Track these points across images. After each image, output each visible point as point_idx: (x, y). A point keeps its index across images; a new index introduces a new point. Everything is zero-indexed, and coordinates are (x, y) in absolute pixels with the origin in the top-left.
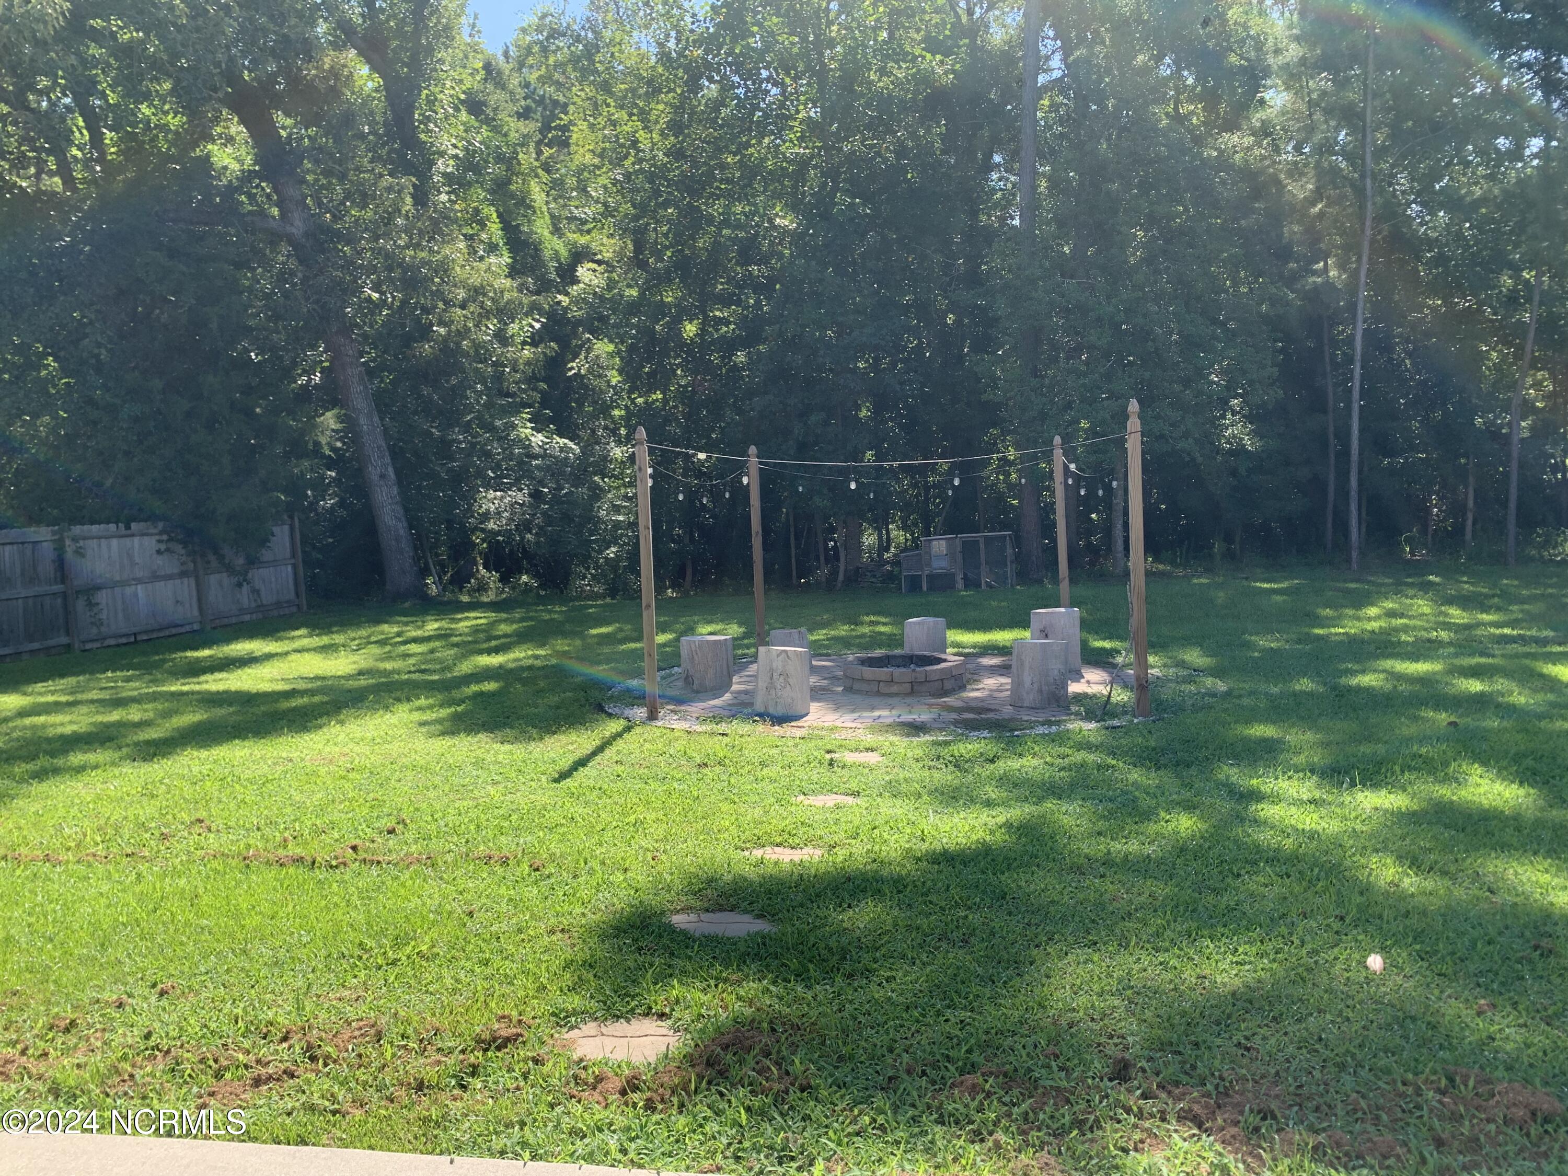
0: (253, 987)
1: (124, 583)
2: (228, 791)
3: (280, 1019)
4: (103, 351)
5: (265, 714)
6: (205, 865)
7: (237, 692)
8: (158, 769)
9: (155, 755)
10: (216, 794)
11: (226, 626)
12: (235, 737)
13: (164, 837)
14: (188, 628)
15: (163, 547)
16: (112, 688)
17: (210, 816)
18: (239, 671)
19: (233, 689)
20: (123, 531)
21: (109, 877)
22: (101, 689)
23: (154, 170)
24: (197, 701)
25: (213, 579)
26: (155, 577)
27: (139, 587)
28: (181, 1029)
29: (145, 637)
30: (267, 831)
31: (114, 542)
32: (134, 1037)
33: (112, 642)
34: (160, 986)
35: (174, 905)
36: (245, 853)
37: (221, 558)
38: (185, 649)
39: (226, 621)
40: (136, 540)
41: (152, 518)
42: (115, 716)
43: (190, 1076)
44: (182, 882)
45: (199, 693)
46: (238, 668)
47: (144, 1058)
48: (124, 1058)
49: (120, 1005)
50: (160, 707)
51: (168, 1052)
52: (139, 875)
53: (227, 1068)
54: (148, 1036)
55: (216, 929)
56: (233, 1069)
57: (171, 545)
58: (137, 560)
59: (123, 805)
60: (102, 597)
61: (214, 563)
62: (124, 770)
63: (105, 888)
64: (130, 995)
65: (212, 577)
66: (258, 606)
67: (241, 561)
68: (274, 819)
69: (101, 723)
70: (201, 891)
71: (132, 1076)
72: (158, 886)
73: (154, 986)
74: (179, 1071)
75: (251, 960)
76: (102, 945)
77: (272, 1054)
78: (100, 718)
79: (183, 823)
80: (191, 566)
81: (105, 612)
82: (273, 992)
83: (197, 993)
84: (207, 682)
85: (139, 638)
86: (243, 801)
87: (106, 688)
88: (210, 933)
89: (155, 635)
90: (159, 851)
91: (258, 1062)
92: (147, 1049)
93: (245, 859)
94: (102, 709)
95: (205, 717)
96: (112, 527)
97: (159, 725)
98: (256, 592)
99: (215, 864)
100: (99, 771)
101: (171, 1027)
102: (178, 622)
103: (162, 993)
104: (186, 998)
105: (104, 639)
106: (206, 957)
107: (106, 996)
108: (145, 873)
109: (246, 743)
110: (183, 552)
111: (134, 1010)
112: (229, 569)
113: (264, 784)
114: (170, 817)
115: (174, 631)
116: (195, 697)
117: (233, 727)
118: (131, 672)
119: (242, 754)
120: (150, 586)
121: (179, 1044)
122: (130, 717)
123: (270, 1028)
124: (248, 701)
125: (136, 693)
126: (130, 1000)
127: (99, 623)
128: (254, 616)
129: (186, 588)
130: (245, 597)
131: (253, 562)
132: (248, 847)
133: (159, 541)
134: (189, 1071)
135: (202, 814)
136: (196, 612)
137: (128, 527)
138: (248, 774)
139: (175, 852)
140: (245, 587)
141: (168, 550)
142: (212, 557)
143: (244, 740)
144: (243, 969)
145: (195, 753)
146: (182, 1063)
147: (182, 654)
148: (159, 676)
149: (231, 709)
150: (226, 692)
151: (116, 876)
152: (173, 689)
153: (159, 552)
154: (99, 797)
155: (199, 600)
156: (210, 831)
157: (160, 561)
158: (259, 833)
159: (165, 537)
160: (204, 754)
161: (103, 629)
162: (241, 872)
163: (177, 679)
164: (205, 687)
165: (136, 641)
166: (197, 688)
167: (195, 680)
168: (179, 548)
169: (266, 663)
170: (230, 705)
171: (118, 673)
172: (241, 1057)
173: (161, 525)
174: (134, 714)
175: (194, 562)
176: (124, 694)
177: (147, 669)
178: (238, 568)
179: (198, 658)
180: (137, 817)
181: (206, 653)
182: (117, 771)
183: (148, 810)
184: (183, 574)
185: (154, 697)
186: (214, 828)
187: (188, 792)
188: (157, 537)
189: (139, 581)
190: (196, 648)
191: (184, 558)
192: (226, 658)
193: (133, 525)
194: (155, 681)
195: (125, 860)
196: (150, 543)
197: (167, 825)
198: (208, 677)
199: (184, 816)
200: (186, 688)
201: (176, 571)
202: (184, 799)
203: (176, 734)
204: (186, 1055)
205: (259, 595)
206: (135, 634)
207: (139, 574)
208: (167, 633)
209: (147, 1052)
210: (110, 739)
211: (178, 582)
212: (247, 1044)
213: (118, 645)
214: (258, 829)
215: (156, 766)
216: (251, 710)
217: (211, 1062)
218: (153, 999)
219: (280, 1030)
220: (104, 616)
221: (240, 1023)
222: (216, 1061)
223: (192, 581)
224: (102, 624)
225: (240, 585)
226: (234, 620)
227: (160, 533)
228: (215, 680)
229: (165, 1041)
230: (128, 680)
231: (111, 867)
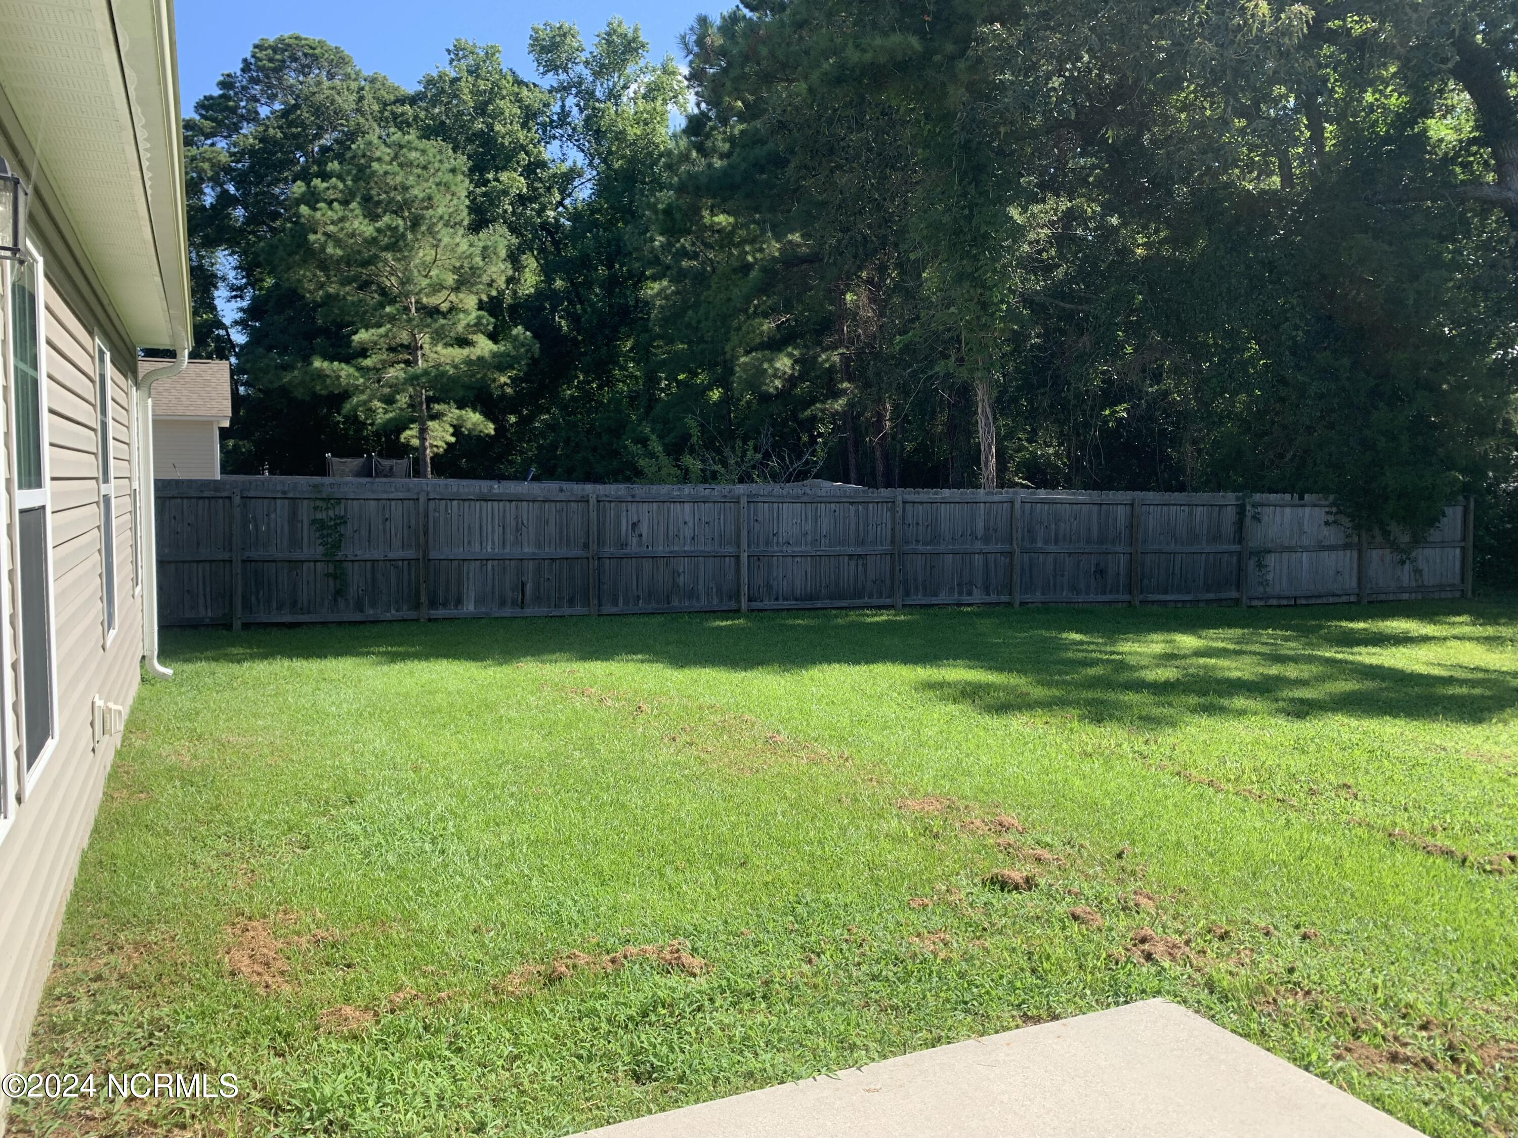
0: (1393, 963)
1: (1291, 550)
2: (1376, 764)
3: (1420, 1006)
4: (1300, 333)
5: (1418, 697)
6: (1350, 830)
7: (1390, 669)
8: (1309, 728)
9: (1307, 714)
10: (1364, 764)
11: (1381, 602)
12: (1385, 713)
13: (1312, 792)
14: (1344, 599)
15: (1331, 518)
16: (1272, 644)
17: (1357, 784)
18: (1394, 649)
19: (1386, 665)
20: (1296, 500)
21: (1262, 815)
22: (1263, 644)
23: (1369, 155)
24: (1351, 670)
25: (1375, 555)
26: (1322, 547)
27: (1305, 554)
28: (1322, 976)
29: (1304, 602)
30: (1415, 814)
31: (1288, 510)
32: (1279, 966)
33: (1274, 602)
34: (1303, 930)
35: (1318, 858)
36: (1390, 829)
37: (1386, 534)
38: (1340, 619)
39: (1383, 597)
40: (1307, 510)
41: (1324, 490)
42: (1274, 670)
43: (1328, 1023)
44: (1328, 840)
45: (1352, 663)
46: (1394, 645)
47: (1286, 990)
48: (1269, 982)
49: (1267, 934)
50: (1314, 669)
51: (1308, 993)
52: (1288, 821)
53: (1364, 1031)
54: (1291, 971)
55: (1358, 895)
56: (1370, 1034)
57: (1339, 517)
58: (1306, 528)
59: (1277, 753)
60: (1271, 560)
61: (1379, 539)
62: (1280, 722)
63: (1258, 825)
64: (1276, 928)
65: (1374, 552)
66: (1418, 587)
67: (1406, 538)
68: (1423, 804)
69: (1262, 674)
70: (1346, 854)
71: (1275, 1000)
72: (1305, 836)
73: (1297, 927)
74: (1319, 1015)
75: (1392, 937)
76: (1254, 874)
77: (1410, 1037)
78: (1261, 670)
79: (1330, 784)
80: (1356, 539)
81: (1272, 574)
82: (1413, 976)
83: (1337, 949)
84: (1360, 654)
85: (1299, 602)
86: (1391, 778)
87: (1267, 644)
88: (1352, 896)
89: (1313, 601)
90: (1306, 805)
91: (1396, 1038)
92: (1289, 982)
93: (1390, 835)
94: (1263, 662)
95: (1357, 687)
96: (1288, 496)
97: (1313, 686)
98: (1418, 572)
99: (1359, 831)
100: (1258, 718)
101: (1313, 972)
102: (1337, 592)
103: (1305, 937)
104: (1327, 950)
105: (1269, 598)
106: (1347, 918)
107: (1255, 920)
108: (1293, 821)
109: (1397, 721)
110: (1350, 525)
111: (1279, 943)
112: (1394, 546)
113: (1414, 766)
114: (1318, 775)
115: (1331, 600)
116: (1350, 666)
117: (1385, 703)
118: (1288, 633)
119: (1393, 731)
120: (1314, 554)
121: (1319, 989)
122: (1287, 674)
123: (1410, 1011)
124: (1401, 680)
125: (1293, 653)
126: (1276, 933)
127: (1265, 583)
128: (1413, 596)
129: (1346, 560)
130: (1406, 575)
131: (1418, 541)
132: (1394, 824)
133: (1328, 513)
134: (1327, 1019)
135: (1350, 781)
136: (1354, 583)
137: (1301, 498)
138: (1397, 753)
139: (1321, 809)
140: (1407, 566)
141: (1335, 522)
142: (1377, 532)
143: (1395, 717)
144: (1383, 942)
145: (1346, 721)
146: (1321, 1009)
147: (1338, 623)
148: (1315, 641)
149: (1384, 685)
150: (1380, 667)
151: (1267, 816)
152: (1327, 655)
153: (1327, 523)
154: (1256, 742)
155: (1360, 572)
156: (1356, 797)
157: (1326, 531)
158: (1406, 814)
159: (1334, 510)
160: (1354, 723)
161: (1268, 589)
162: (1385, 846)
163: (1331, 646)
164: (1359, 658)
165: (1296, 605)
166: (1351, 658)
167: (1349, 650)
168: (1345, 520)
169: (1422, 645)
170: (1383, 680)
171: (1278, 632)
172: (1379, 1026)
173: (1332, 497)
174: (1291, 671)
175: (1359, 536)
176: (1283, 652)
177: (1304, 632)
178: (1403, 546)
179: (1352, 629)
180: (1288, 767)
181: (1361, 625)
182: (1273, 721)
183: (1298, 763)
184: (1346, 546)
185: (1310, 659)
186: (1360, 796)
187: (1337, 755)
188: (1327, 509)
189: (1305, 549)
190: (1352, 620)
191: (1350, 531)
192: (1380, 633)
193: (1306, 496)
194: (1310, 645)
195: (1276, 805)
196: (1320, 514)
197: (1315, 782)
198: (1362, 649)
199: (1332, 777)
200: (1340, 656)
201: (1340, 542)
202: (1333, 762)
203: (1327, 698)
204: (1325, 1003)
205: (1421, 575)
206: (1295, 598)
207: (1306, 541)
208: (1325, 600)
209: (1290, 986)
210: (1269, 691)
211: (1341, 553)
212: (1385, 1017)
213: (1279, 606)
214: (1406, 809)
215: (1308, 724)
216: (1405, 690)
217: (1349, 1020)
218: (1297, 939)
219: (1420, 1017)
220: (1270, 577)
221: (1379, 995)
222: (1354, 1020)
223: (1355, 554)
224: (1268, 584)
225: (1403, 563)
226: (1391, 597)
227: (1330, 506)
228: (1368, 654)
229: (1306, 981)
230: (1286, 639)
231: (1264, 807)
